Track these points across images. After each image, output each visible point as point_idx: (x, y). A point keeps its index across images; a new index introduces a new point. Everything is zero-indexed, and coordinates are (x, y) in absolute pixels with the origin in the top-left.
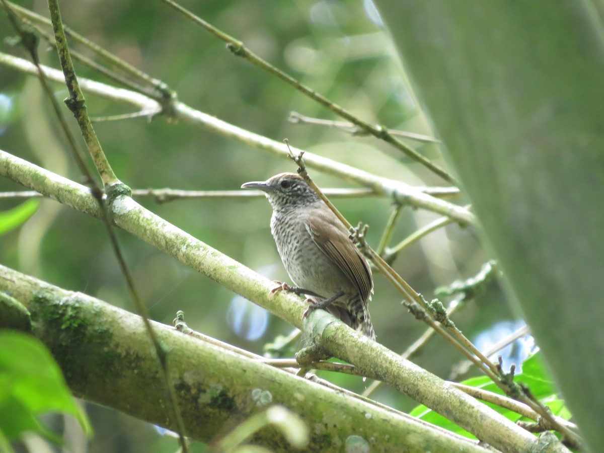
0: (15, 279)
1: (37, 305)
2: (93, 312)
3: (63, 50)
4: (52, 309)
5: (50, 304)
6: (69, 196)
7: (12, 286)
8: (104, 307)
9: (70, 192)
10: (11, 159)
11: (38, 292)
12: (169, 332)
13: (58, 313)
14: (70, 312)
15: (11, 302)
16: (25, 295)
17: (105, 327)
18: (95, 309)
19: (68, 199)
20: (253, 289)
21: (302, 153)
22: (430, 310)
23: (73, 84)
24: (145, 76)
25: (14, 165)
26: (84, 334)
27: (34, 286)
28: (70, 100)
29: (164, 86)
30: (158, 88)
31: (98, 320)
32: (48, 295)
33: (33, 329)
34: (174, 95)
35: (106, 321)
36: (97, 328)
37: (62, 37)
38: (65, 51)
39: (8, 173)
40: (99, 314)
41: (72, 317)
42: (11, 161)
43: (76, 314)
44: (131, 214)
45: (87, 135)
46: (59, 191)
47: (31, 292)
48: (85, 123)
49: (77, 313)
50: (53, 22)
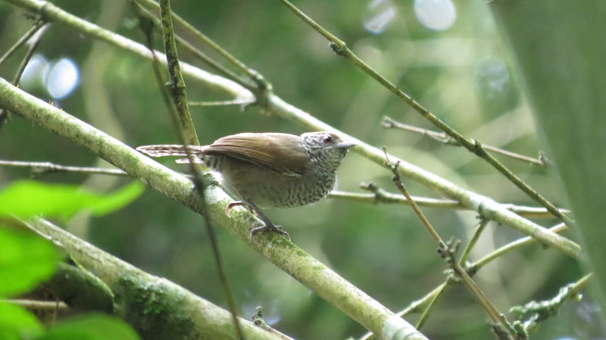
0: (102, 259)
1: (122, 287)
2: (176, 300)
3: (169, 35)
4: (136, 293)
5: (134, 288)
6: (159, 181)
7: (98, 266)
8: (188, 296)
9: (161, 177)
10: (105, 138)
11: (124, 275)
12: (250, 328)
13: (141, 298)
14: (153, 298)
15: (96, 281)
16: (110, 276)
17: (187, 317)
18: (179, 297)
19: (159, 183)
20: (335, 293)
21: (399, 162)
22: (512, 332)
23: (175, 70)
24: (243, 65)
25: (108, 145)
26: (165, 321)
27: (120, 268)
28: (171, 86)
29: (260, 77)
30: (254, 78)
31: (180, 308)
32: (133, 279)
33: (115, 310)
34: (270, 87)
35: (189, 310)
36: (179, 316)
37: (169, 22)
38: (171, 36)
39: (100, 152)
40: (182, 302)
41: (155, 303)
42: (105, 140)
43: (159, 300)
44: (221, 205)
45: (184, 122)
46: (150, 174)
47: (117, 274)
48: (183, 110)
49: (161, 299)
50: (161, 6)
